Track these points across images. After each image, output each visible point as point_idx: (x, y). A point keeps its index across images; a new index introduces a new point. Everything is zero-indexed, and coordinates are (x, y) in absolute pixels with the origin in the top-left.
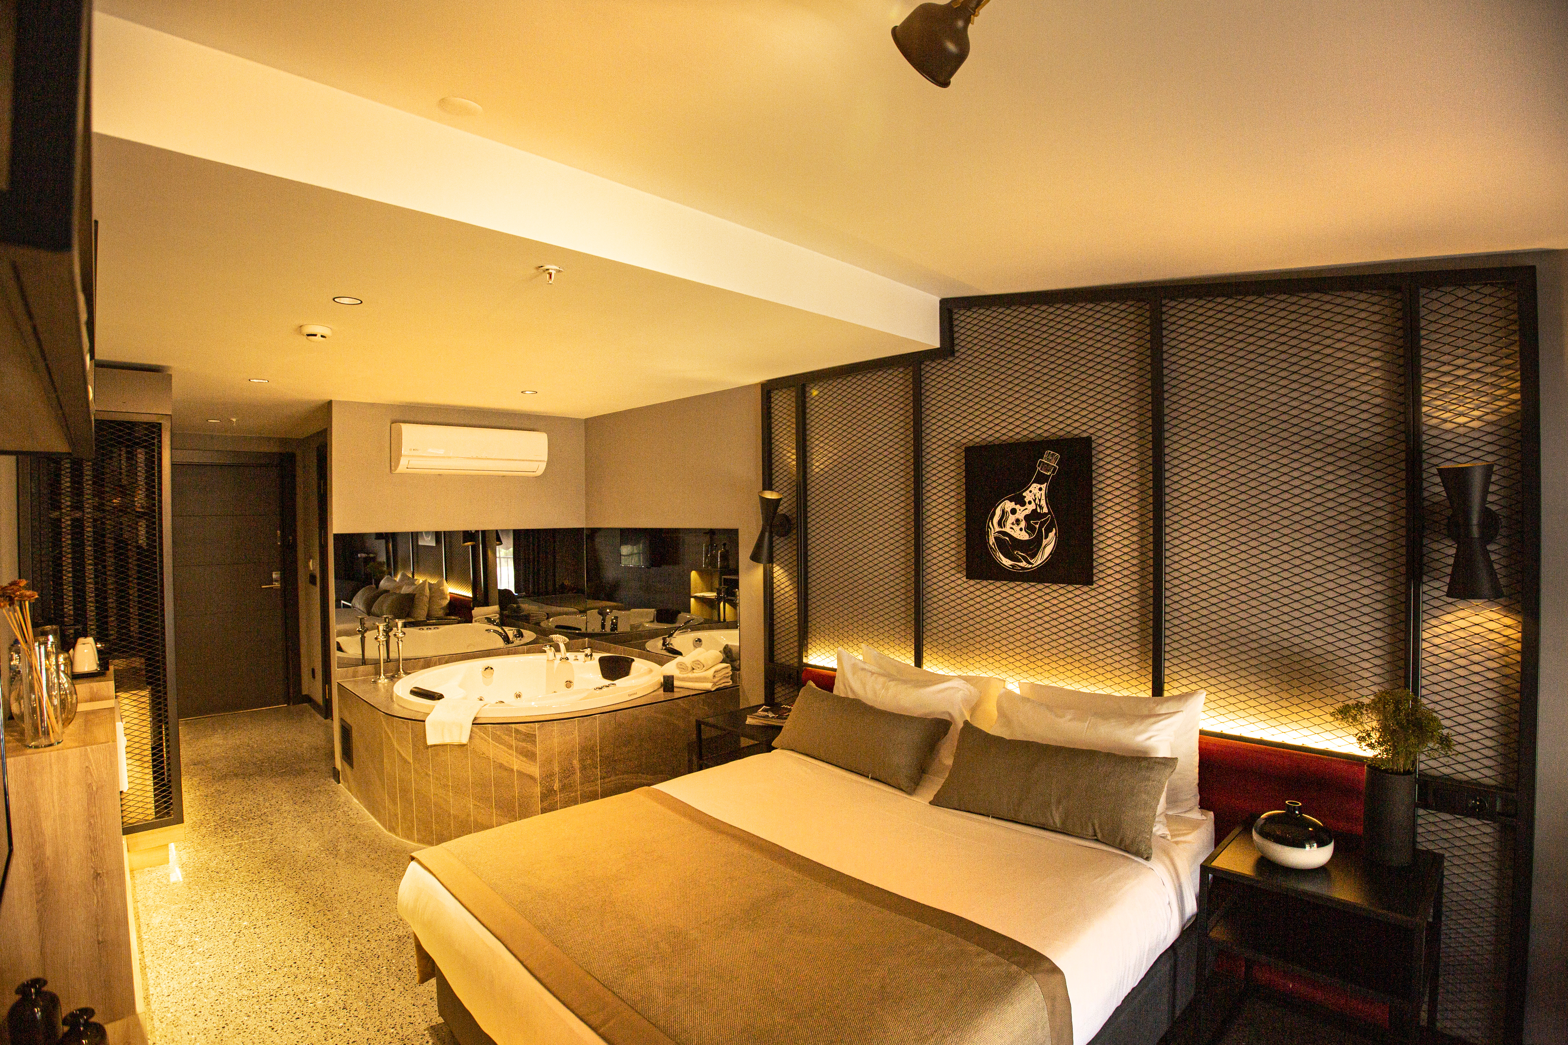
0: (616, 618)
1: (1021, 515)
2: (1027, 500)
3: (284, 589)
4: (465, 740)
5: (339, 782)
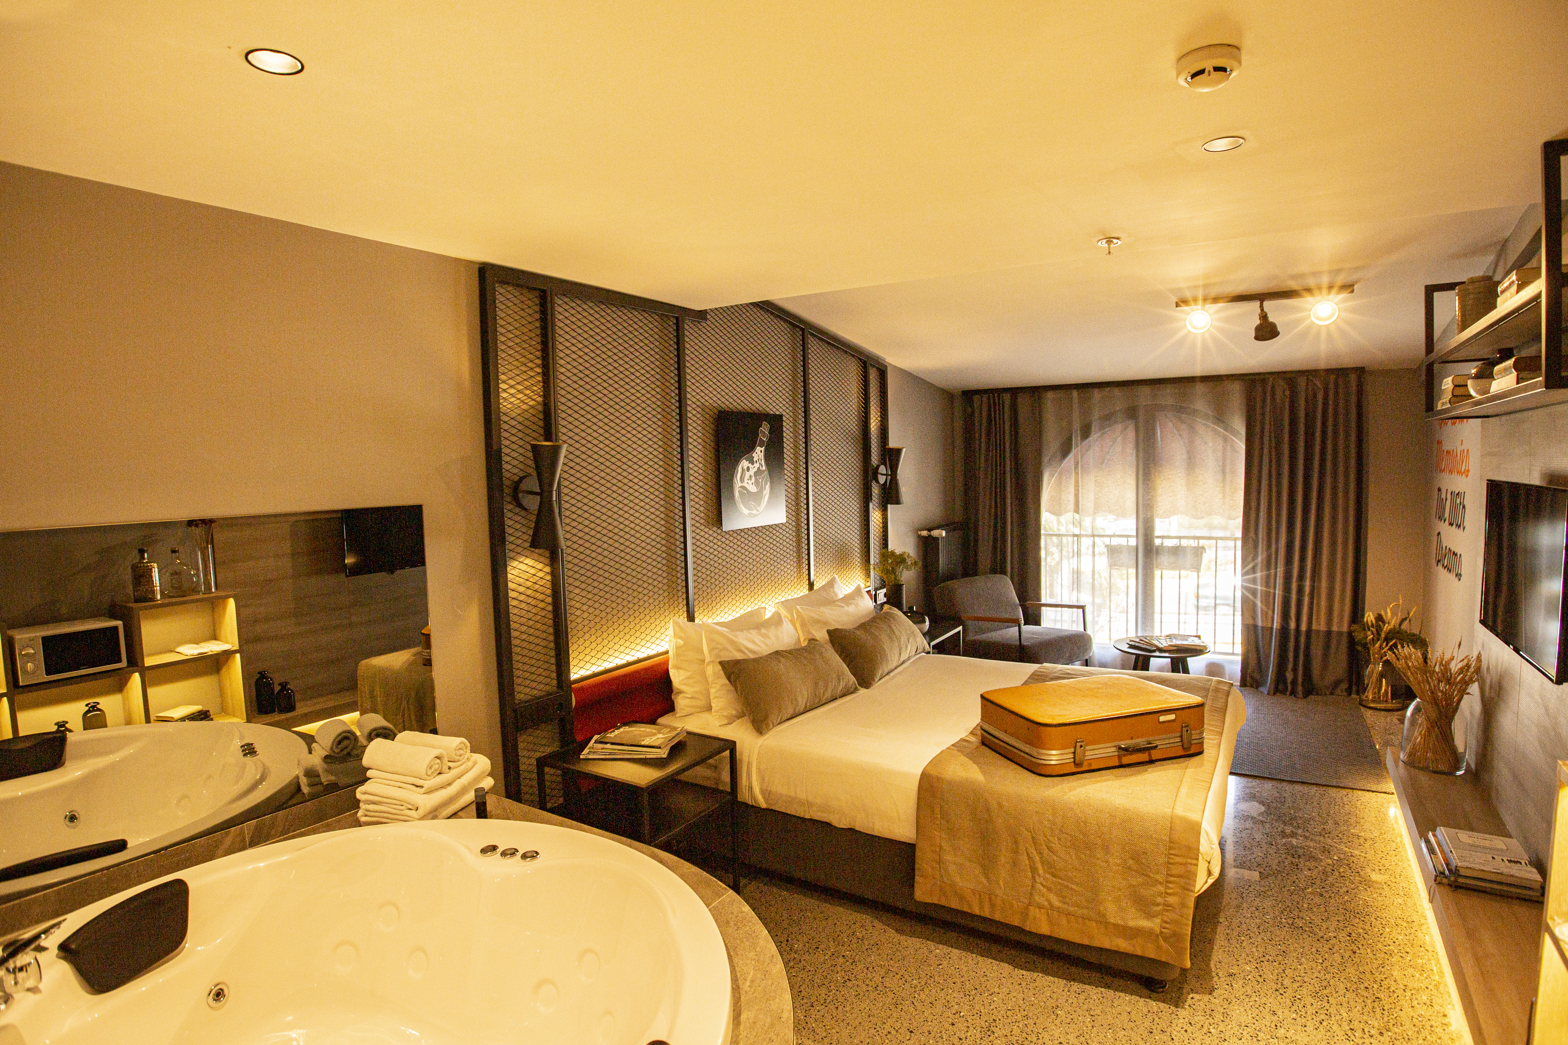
2: (755, 460)
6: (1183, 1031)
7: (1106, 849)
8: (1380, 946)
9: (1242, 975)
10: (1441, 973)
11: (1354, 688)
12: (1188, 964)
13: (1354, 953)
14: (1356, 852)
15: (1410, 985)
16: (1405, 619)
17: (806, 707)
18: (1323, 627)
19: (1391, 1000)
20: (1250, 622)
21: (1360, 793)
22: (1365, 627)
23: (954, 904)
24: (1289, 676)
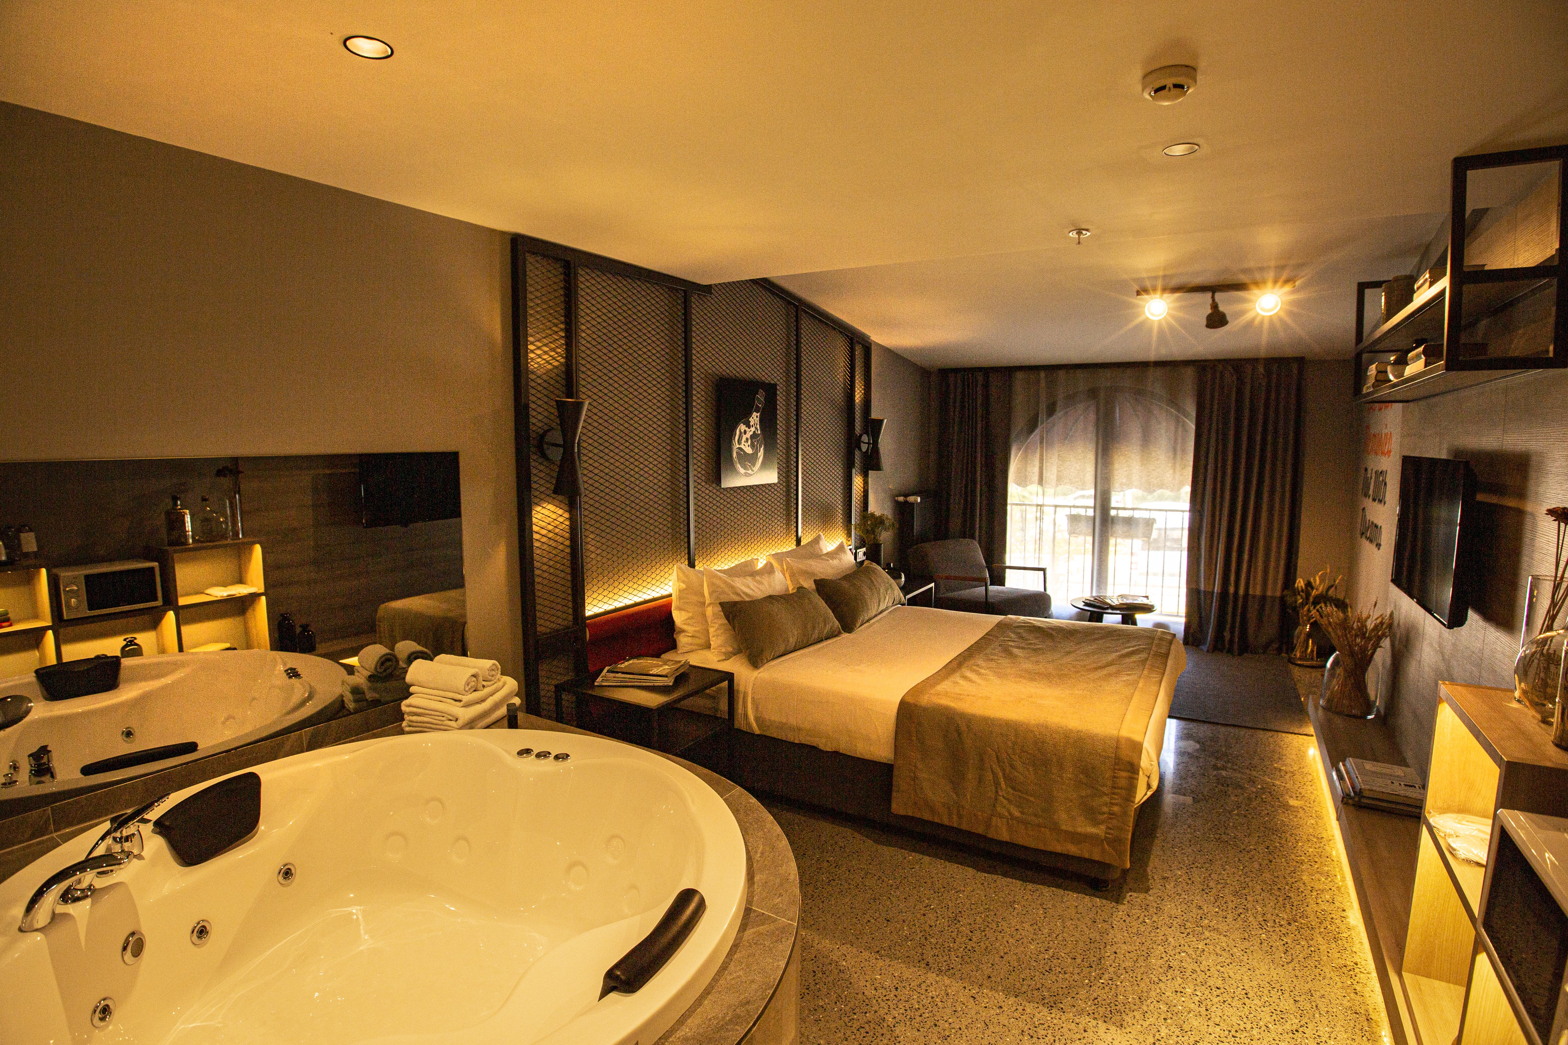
6: (1122, 921)
7: (1061, 767)
8: (1293, 856)
9: (1174, 878)
10: (1343, 878)
11: (1284, 648)
12: (1128, 866)
13: (1271, 861)
14: (1277, 782)
15: (1316, 887)
16: (1332, 586)
17: (795, 647)
18: (1258, 592)
19: (1298, 898)
20: (1194, 586)
21: (1284, 735)
22: (1296, 592)
23: (927, 816)
24: (1227, 635)
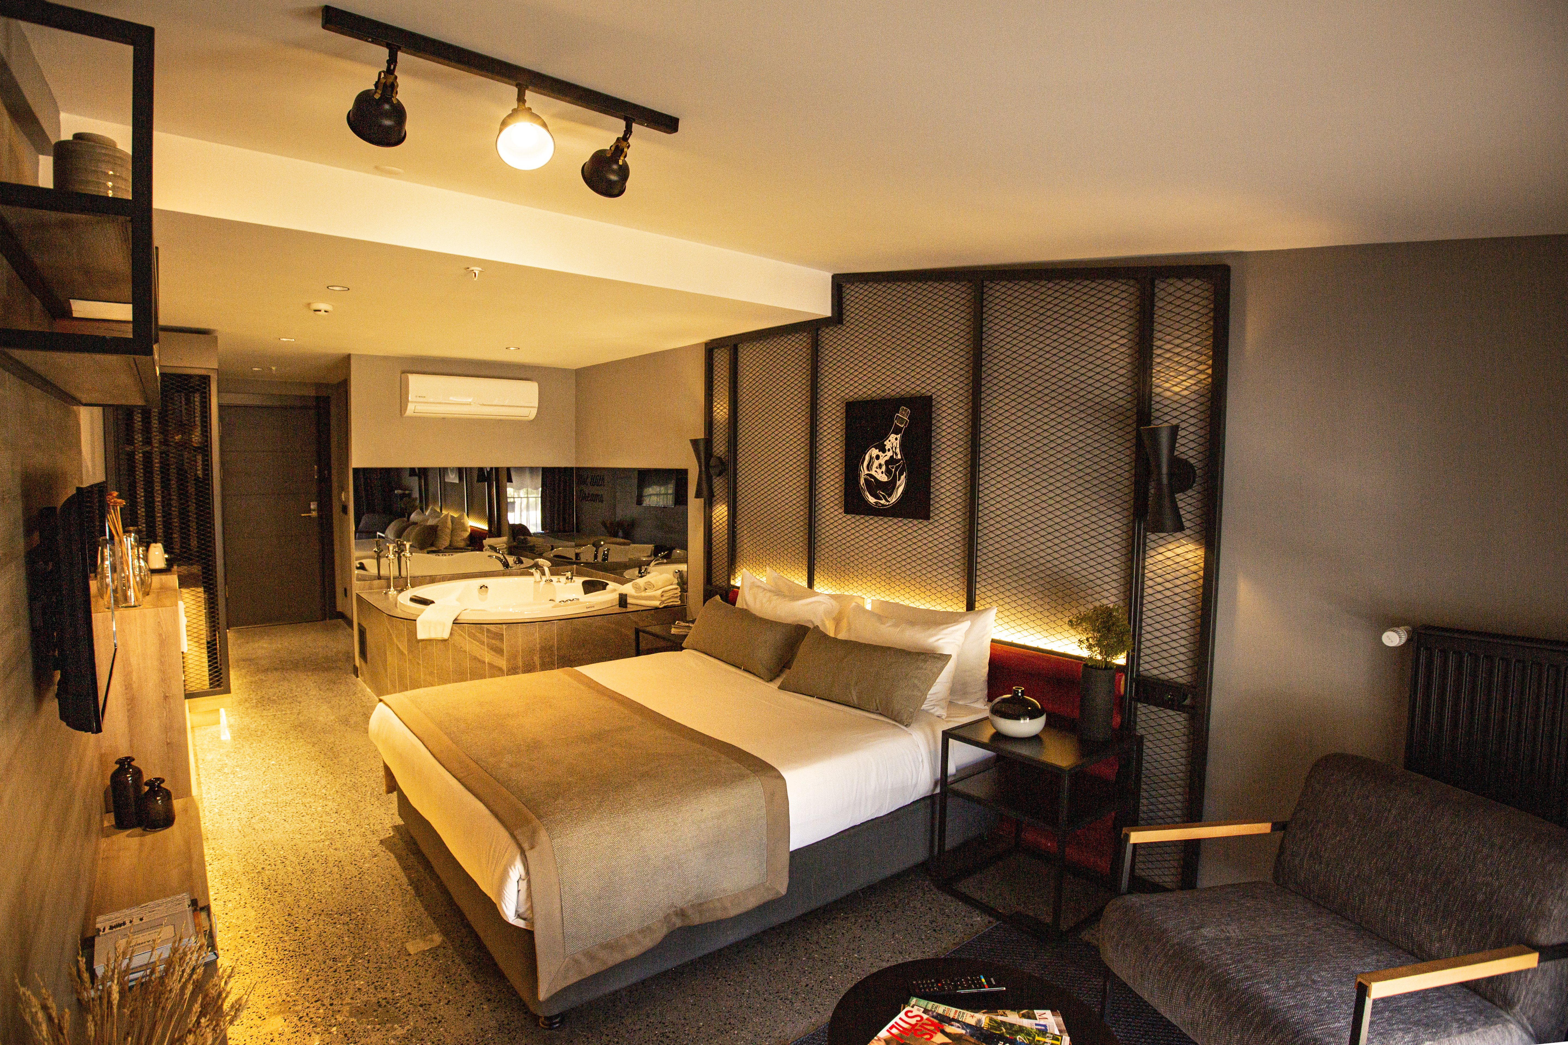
0: (608, 550)
1: (882, 461)
2: (887, 448)
3: (320, 517)
4: (446, 636)
5: (357, 677)
